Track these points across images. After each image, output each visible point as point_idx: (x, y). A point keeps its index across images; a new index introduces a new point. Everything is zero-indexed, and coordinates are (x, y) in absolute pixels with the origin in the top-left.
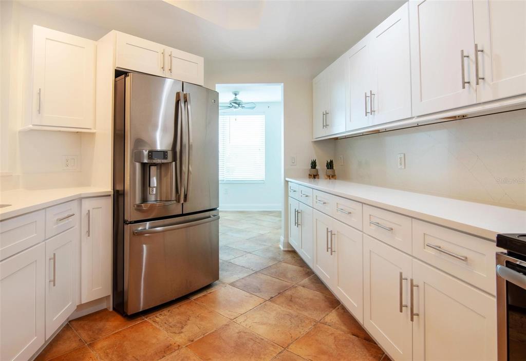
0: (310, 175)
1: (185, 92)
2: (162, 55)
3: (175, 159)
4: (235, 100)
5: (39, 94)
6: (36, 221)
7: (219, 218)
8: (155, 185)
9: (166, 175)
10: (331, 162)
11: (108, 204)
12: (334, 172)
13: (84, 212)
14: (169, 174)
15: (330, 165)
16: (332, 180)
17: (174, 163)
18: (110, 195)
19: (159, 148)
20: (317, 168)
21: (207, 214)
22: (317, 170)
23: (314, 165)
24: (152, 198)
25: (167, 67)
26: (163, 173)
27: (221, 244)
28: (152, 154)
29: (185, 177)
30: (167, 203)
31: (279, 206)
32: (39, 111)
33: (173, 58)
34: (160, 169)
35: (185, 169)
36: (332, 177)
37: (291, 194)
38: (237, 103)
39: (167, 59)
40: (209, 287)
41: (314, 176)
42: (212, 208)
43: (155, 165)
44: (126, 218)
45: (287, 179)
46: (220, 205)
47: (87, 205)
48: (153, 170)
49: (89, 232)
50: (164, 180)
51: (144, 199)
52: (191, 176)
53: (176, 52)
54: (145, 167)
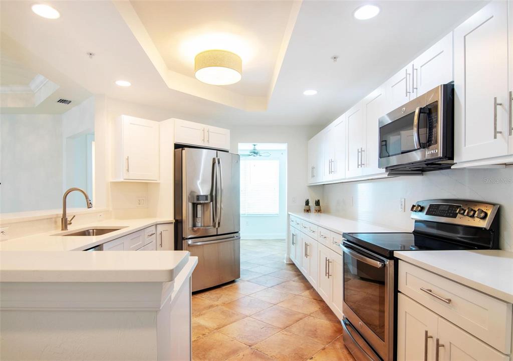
0: (305, 210)
1: (218, 157)
2: (203, 132)
3: (212, 201)
4: (254, 150)
5: (128, 159)
6: (123, 243)
7: (240, 238)
8: (200, 217)
9: (207, 210)
10: (319, 201)
11: (171, 228)
12: (320, 208)
13: (159, 232)
14: (209, 210)
15: (318, 203)
16: (319, 213)
17: (212, 203)
18: (172, 223)
19: (202, 194)
20: (309, 205)
21: (232, 235)
22: (310, 206)
23: (307, 203)
24: (199, 224)
25: (206, 140)
26: (205, 209)
27: (241, 261)
28: (198, 197)
29: (218, 211)
30: (207, 228)
31: (284, 235)
32: (128, 170)
33: (210, 133)
34: (204, 206)
35: (218, 206)
36: (319, 211)
37: (291, 223)
38: (255, 153)
39: (206, 134)
40: (233, 282)
41: (308, 211)
42: (235, 231)
43: (200, 204)
44: (183, 236)
45: (289, 213)
46: (241, 229)
47: (160, 228)
48: (199, 207)
49: (161, 245)
50: (206, 213)
51: (194, 225)
52: (222, 211)
53: (212, 128)
54: (195, 206)
